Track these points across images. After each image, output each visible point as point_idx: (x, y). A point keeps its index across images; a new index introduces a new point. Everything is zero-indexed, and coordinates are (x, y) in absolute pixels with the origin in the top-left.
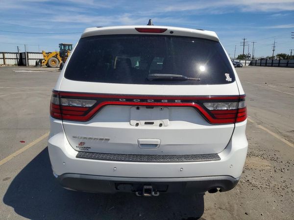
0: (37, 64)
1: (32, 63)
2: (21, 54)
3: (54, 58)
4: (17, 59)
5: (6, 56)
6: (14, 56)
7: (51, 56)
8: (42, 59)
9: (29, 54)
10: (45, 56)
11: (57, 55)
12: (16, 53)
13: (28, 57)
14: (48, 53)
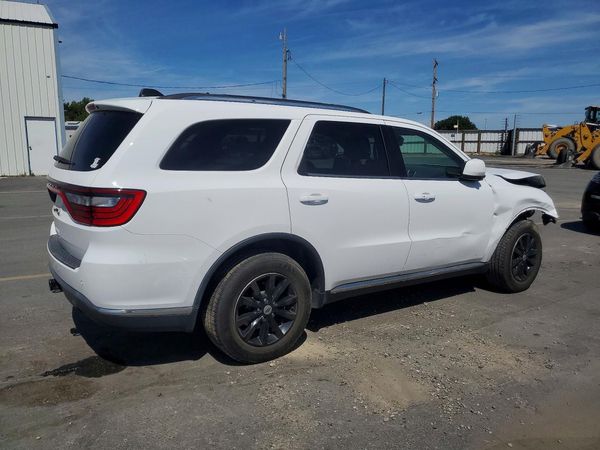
0: (528, 151)
1: (521, 149)
2: (511, 132)
3: (565, 140)
4: (502, 142)
5: (484, 137)
6: (497, 137)
7: (559, 134)
8: (540, 142)
9: (521, 133)
10: (546, 136)
11: (573, 133)
12: (503, 132)
13: (517, 137)
14: (555, 129)
